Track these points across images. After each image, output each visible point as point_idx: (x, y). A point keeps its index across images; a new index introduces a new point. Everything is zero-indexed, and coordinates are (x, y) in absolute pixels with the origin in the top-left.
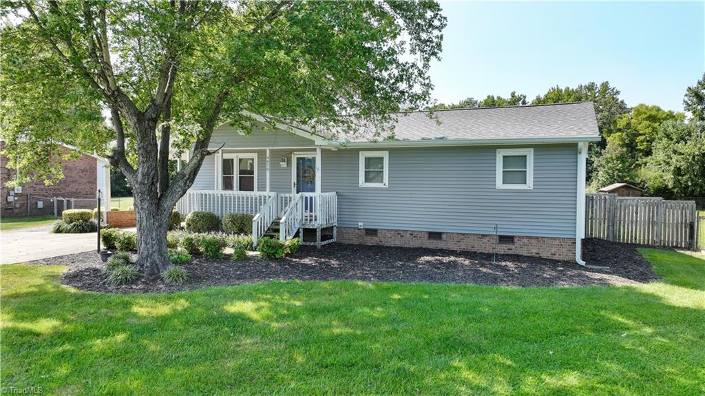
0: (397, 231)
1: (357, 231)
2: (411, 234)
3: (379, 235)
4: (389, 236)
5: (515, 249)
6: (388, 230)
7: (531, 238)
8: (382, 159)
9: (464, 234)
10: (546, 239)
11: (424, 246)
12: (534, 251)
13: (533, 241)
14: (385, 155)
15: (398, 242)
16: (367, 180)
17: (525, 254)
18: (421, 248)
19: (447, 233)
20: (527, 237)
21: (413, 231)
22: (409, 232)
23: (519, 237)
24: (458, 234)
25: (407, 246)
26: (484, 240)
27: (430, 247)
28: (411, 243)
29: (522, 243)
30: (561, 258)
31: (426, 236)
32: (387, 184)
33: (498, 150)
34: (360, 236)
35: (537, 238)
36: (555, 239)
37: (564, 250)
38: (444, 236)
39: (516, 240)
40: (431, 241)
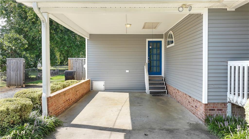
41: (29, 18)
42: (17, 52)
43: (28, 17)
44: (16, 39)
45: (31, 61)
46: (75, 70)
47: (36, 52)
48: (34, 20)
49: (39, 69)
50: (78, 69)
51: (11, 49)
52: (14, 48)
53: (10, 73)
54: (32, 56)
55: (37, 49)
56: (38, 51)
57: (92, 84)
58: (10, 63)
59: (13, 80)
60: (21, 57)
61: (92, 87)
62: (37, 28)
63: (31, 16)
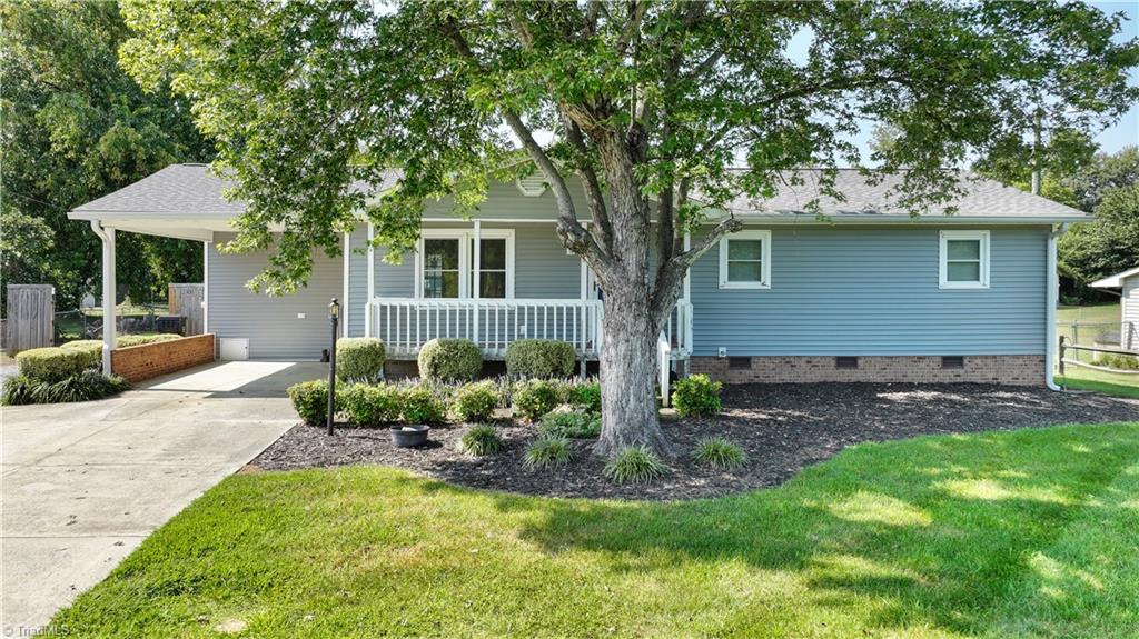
0: (784, 358)
1: (714, 362)
2: (808, 362)
3: (754, 366)
4: (772, 366)
5: (965, 374)
6: (770, 358)
7: (986, 357)
8: (758, 243)
9: (891, 357)
10: (1006, 358)
11: (830, 380)
12: (990, 376)
13: (989, 361)
14: (766, 239)
15: (787, 376)
16: (732, 277)
17: (979, 381)
18: (825, 383)
19: (865, 357)
20: (981, 357)
21: (810, 357)
22: (804, 359)
23: (971, 357)
24: (882, 357)
25: (801, 381)
26: (922, 365)
27: (838, 379)
28: (808, 376)
29: (974, 366)
30: (1025, 383)
31: (833, 363)
32: (769, 283)
33: (942, 232)
34: (720, 369)
35: (994, 357)
36: (1017, 357)
37: (1030, 372)
38: (860, 362)
39: (965, 361)
40: (842, 370)
41: (56, 148)
42: (25, 265)
43: (54, 145)
44: (24, 229)
45: (67, 289)
46: (186, 315)
47: (79, 258)
48: (71, 154)
49: (87, 313)
50: (194, 313)
51: (13, 257)
52: (19, 254)
53: (16, 321)
54: (70, 274)
55: (82, 248)
56: (85, 253)
57: (218, 345)
58: (16, 297)
59: (24, 340)
60: (37, 279)
61: (218, 353)
62: (84, 182)
63: (64, 141)
